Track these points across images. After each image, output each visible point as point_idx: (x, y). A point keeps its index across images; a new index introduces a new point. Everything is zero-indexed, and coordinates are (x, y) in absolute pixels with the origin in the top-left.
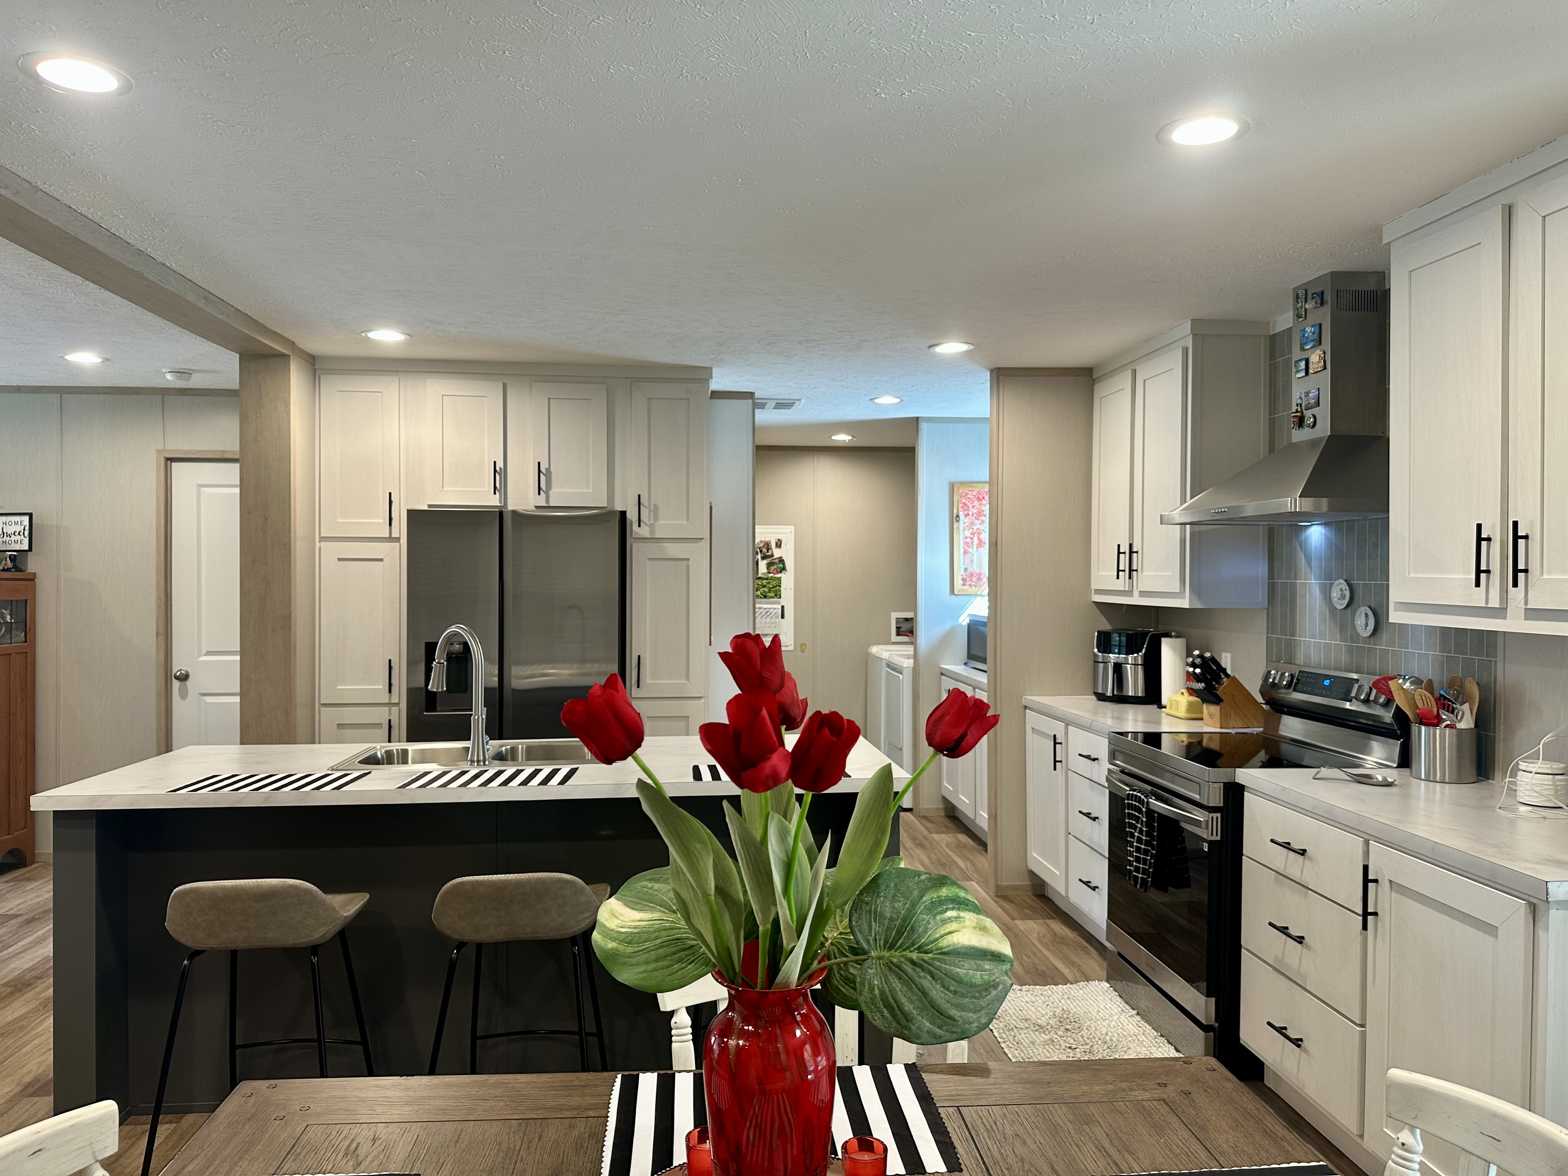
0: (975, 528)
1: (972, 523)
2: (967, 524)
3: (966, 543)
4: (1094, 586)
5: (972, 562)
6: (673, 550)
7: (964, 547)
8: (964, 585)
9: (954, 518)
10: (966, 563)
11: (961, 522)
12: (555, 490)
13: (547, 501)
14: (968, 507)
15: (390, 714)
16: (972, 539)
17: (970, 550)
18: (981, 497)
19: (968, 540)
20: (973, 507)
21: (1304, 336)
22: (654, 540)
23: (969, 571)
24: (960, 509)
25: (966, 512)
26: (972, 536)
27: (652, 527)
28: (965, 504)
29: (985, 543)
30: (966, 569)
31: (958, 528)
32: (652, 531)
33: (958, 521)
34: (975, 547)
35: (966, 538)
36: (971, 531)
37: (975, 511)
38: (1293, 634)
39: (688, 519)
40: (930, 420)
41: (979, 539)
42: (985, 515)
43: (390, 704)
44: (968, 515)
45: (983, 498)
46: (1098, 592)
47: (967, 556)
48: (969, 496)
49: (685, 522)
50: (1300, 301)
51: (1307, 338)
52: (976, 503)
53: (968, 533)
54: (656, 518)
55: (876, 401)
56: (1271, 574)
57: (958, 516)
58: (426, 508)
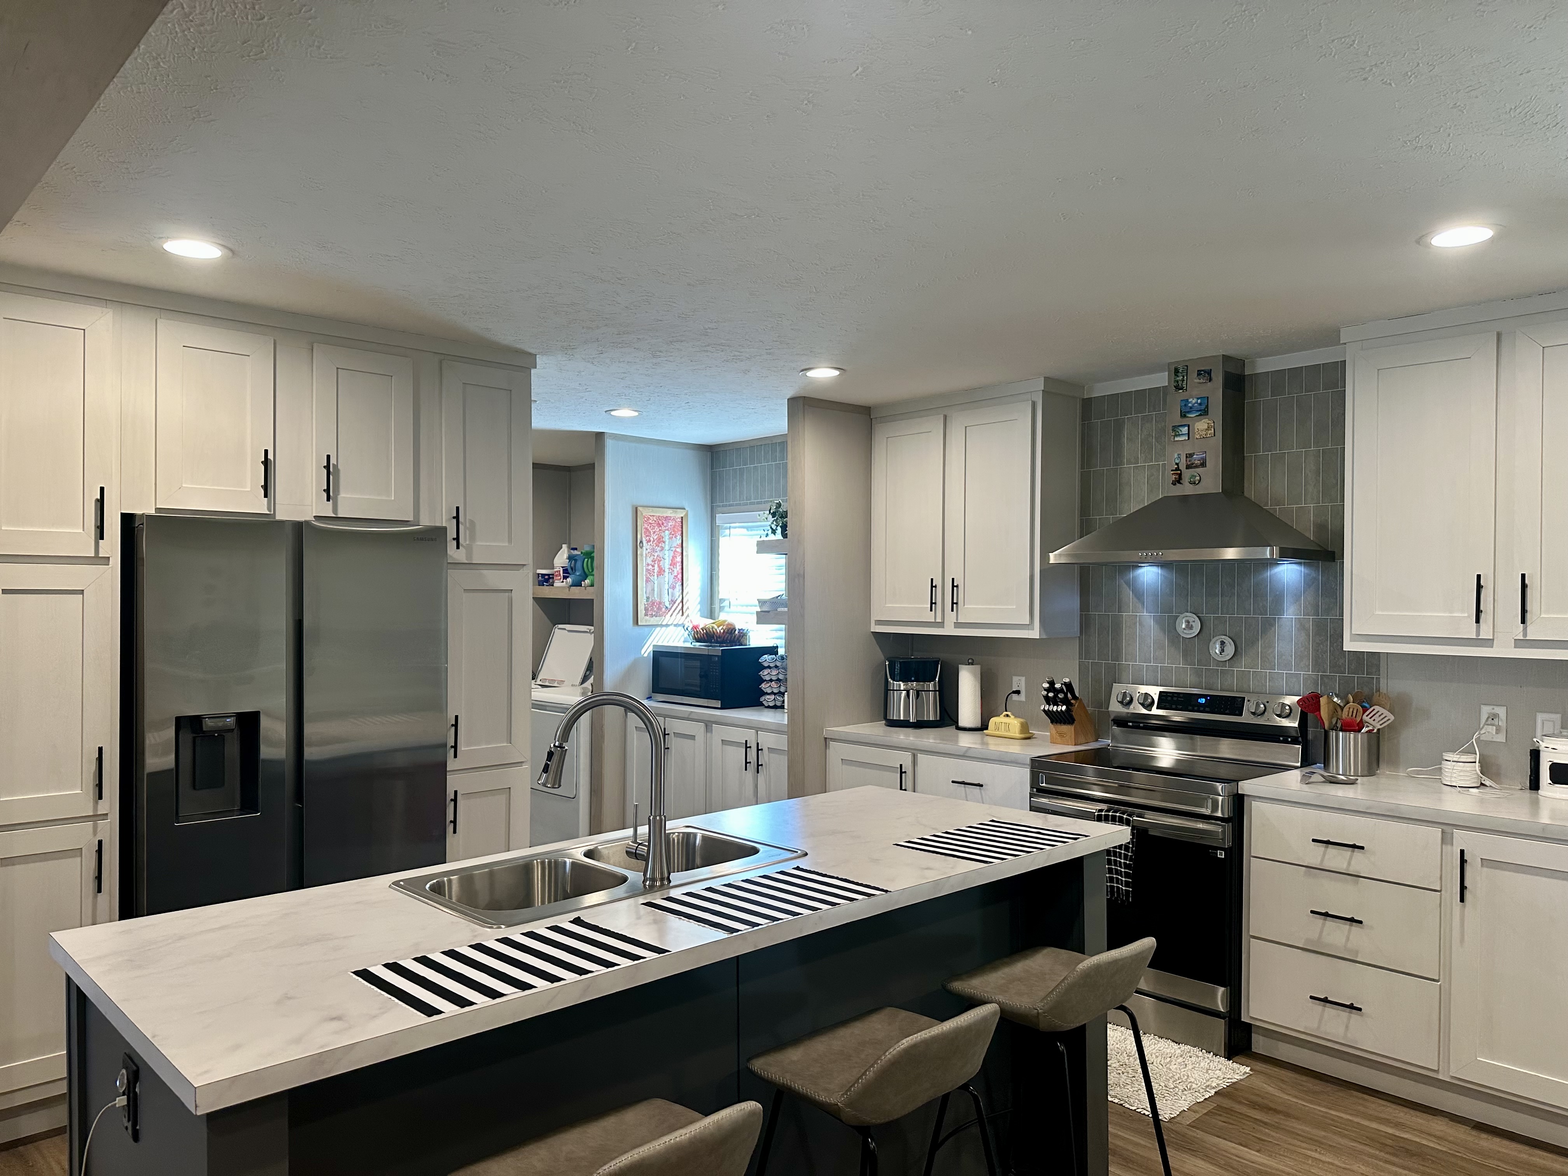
0: (656, 555)
1: (654, 550)
2: (649, 550)
3: (647, 570)
4: (875, 617)
5: (653, 590)
6: (494, 579)
7: (646, 575)
8: (646, 615)
9: (637, 545)
10: (648, 592)
11: (644, 548)
12: (344, 495)
13: (335, 510)
14: (650, 533)
15: (95, 832)
16: (653, 566)
17: (652, 578)
18: (660, 522)
19: (650, 567)
20: (654, 532)
21: (1185, 405)
22: (472, 566)
23: (650, 600)
24: (643, 535)
25: (648, 538)
26: (653, 564)
27: (469, 549)
28: (646, 529)
29: (664, 571)
30: (648, 598)
31: (642, 555)
32: (469, 553)
33: (641, 547)
34: (656, 576)
35: (648, 565)
36: (652, 557)
37: (655, 538)
38: (1117, 658)
39: (510, 541)
40: (616, 437)
41: (659, 566)
42: (664, 542)
43: (96, 817)
44: (649, 541)
45: (663, 524)
46: (879, 622)
47: (649, 584)
48: (650, 521)
49: (507, 544)
50: (1179, 374)
51: (1191, 408)
52: (657, 529)
53: (649, 561)
54: (473, 538)
55: (613, 413)
56: (1084, 607)
57: (641, 542)
58: (152, 512)
